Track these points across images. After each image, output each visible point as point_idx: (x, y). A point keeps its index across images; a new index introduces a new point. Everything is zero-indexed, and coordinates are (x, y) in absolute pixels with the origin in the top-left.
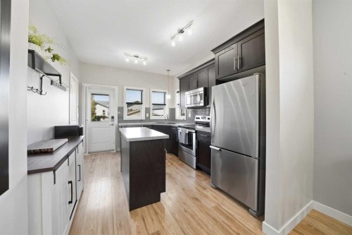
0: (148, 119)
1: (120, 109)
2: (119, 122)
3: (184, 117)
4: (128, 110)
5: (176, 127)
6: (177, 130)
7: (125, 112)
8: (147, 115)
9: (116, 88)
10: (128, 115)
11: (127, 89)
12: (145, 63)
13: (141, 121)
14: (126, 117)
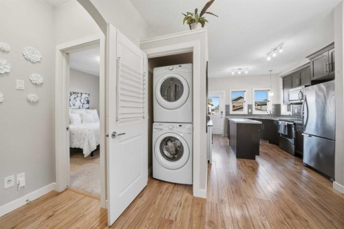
0: (250, 114)
1: (227, 107)
2: (226, 115)
3: (291, 113)
4: (234, 106)
5: (277, 121)
6: (278, 123)
7: (231, 108)
8: (250, 111)
9: (224, 92)
10: (234, 110)
11: (233, 92)
12: (246, 72)
13: (244, 115)
14: (231, 112)
